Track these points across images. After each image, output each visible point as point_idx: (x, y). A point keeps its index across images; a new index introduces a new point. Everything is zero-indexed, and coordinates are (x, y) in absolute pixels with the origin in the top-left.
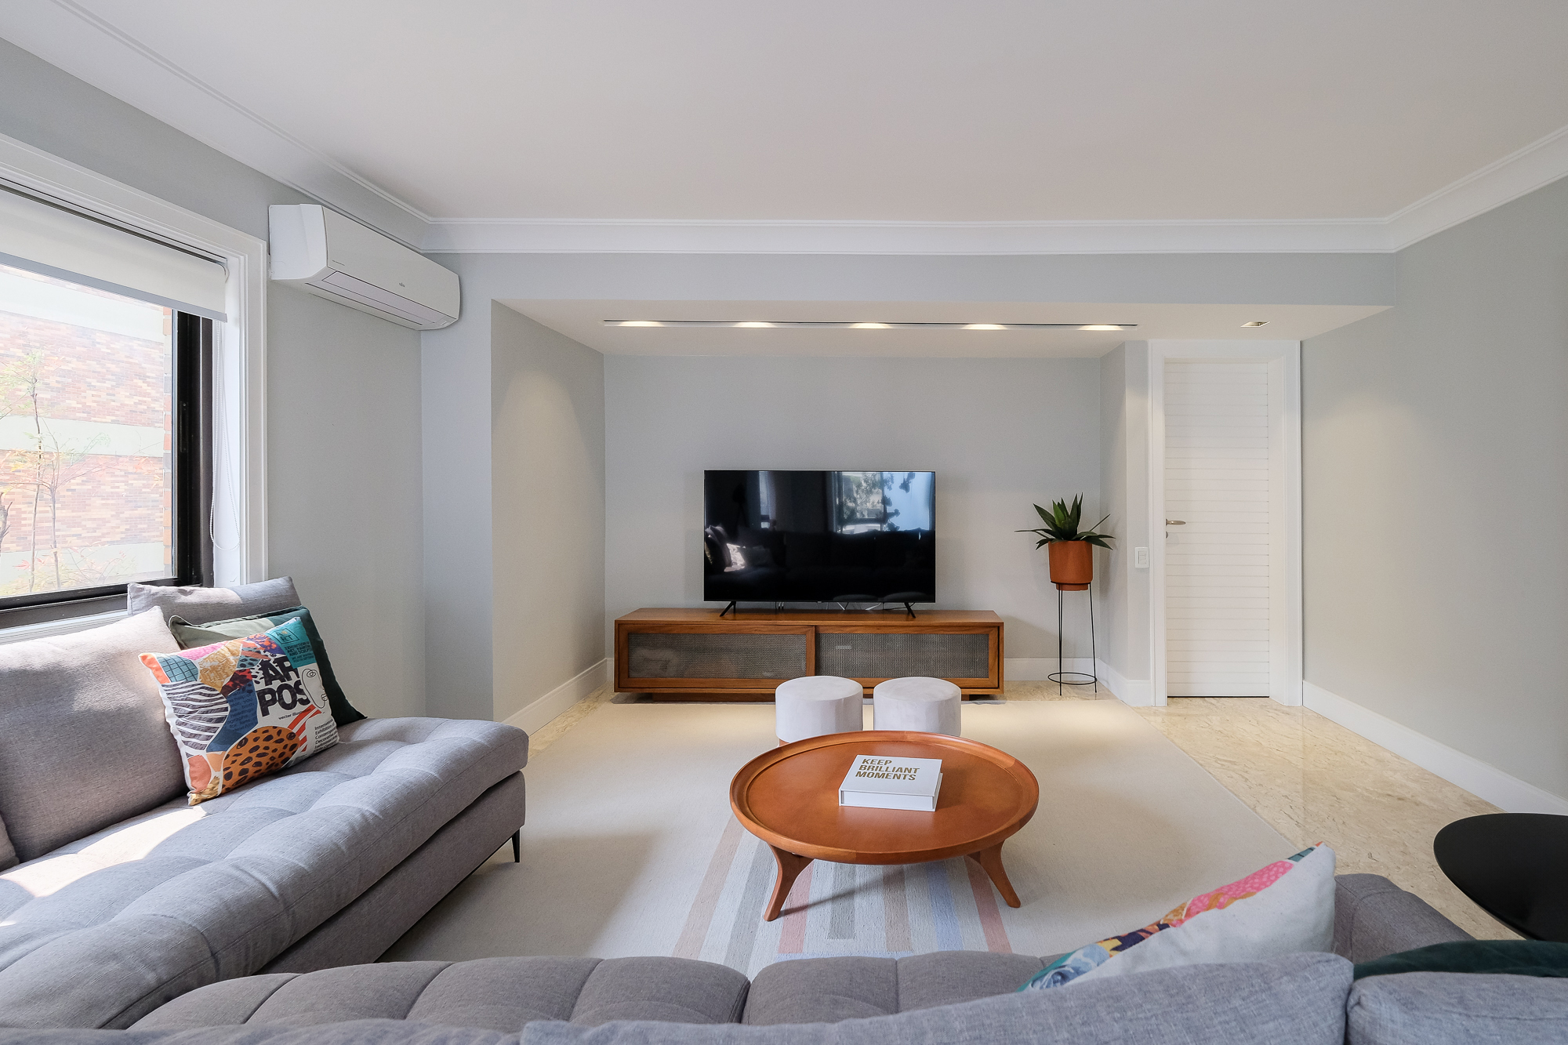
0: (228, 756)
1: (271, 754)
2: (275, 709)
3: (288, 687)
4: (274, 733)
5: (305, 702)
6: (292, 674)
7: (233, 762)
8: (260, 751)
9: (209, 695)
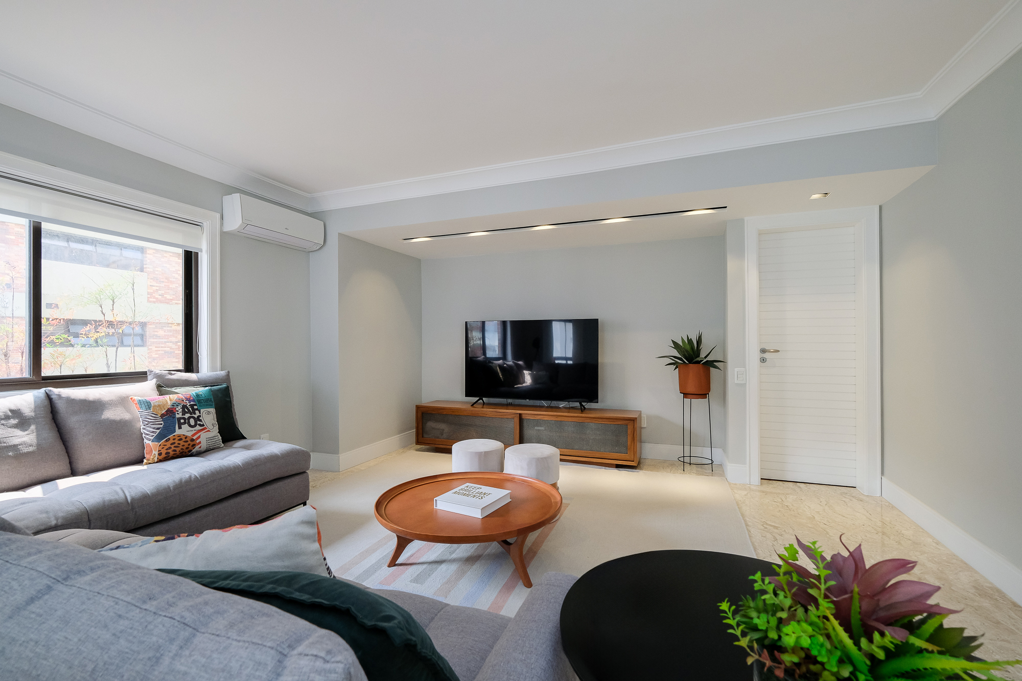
0: (160, 445)
1: (181, 447)
2: (185, 427)
3: (193, 418)
4: (183, 438)
5: (200, 425)
6: (197, 412)
7: (163, 448)
8: (176, 445)
9: (155, 417)
